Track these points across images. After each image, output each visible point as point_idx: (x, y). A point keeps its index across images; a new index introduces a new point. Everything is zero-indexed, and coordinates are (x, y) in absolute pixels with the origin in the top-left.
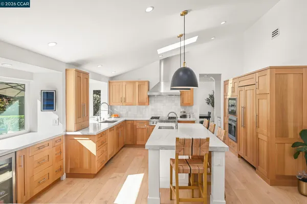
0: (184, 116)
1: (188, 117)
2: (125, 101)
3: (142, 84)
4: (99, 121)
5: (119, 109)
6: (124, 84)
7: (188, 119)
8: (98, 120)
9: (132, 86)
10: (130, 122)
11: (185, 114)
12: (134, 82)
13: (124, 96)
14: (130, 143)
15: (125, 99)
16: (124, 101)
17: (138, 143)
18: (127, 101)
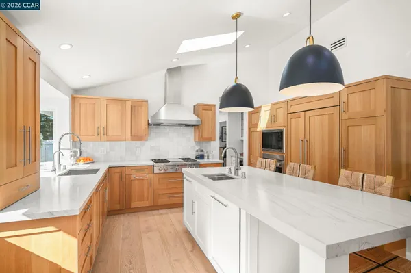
0: (202, 157)
1: (206, 157)
2: (106, 134)
3: (138, 106)
4: (58, 173)
5: (89, 148)
6: (104, 102)
7: (205, 161)
8: (55, 170)
9: (120, 107)
10: (118, 170)
11: (202, 153)
12: (122, 102)
13: (104, 124)
14: (118, 207)
15: (106, 128)
16: (103, 134)
17: (134, 205)
18: (110, 133)
